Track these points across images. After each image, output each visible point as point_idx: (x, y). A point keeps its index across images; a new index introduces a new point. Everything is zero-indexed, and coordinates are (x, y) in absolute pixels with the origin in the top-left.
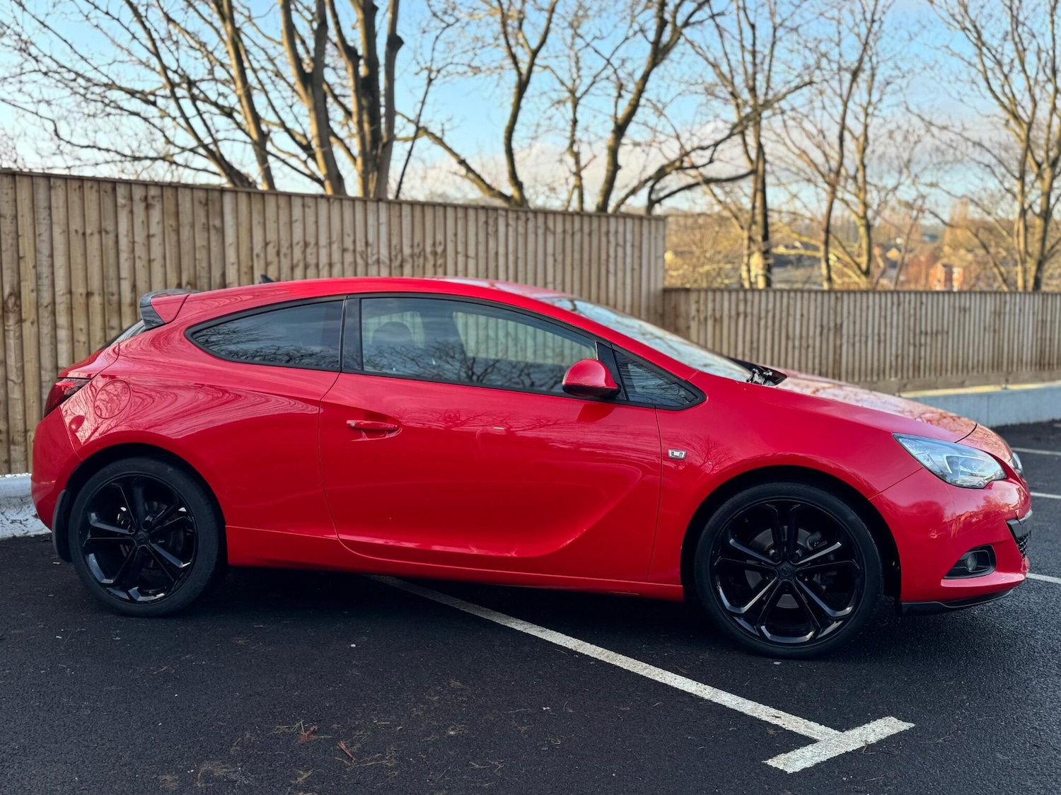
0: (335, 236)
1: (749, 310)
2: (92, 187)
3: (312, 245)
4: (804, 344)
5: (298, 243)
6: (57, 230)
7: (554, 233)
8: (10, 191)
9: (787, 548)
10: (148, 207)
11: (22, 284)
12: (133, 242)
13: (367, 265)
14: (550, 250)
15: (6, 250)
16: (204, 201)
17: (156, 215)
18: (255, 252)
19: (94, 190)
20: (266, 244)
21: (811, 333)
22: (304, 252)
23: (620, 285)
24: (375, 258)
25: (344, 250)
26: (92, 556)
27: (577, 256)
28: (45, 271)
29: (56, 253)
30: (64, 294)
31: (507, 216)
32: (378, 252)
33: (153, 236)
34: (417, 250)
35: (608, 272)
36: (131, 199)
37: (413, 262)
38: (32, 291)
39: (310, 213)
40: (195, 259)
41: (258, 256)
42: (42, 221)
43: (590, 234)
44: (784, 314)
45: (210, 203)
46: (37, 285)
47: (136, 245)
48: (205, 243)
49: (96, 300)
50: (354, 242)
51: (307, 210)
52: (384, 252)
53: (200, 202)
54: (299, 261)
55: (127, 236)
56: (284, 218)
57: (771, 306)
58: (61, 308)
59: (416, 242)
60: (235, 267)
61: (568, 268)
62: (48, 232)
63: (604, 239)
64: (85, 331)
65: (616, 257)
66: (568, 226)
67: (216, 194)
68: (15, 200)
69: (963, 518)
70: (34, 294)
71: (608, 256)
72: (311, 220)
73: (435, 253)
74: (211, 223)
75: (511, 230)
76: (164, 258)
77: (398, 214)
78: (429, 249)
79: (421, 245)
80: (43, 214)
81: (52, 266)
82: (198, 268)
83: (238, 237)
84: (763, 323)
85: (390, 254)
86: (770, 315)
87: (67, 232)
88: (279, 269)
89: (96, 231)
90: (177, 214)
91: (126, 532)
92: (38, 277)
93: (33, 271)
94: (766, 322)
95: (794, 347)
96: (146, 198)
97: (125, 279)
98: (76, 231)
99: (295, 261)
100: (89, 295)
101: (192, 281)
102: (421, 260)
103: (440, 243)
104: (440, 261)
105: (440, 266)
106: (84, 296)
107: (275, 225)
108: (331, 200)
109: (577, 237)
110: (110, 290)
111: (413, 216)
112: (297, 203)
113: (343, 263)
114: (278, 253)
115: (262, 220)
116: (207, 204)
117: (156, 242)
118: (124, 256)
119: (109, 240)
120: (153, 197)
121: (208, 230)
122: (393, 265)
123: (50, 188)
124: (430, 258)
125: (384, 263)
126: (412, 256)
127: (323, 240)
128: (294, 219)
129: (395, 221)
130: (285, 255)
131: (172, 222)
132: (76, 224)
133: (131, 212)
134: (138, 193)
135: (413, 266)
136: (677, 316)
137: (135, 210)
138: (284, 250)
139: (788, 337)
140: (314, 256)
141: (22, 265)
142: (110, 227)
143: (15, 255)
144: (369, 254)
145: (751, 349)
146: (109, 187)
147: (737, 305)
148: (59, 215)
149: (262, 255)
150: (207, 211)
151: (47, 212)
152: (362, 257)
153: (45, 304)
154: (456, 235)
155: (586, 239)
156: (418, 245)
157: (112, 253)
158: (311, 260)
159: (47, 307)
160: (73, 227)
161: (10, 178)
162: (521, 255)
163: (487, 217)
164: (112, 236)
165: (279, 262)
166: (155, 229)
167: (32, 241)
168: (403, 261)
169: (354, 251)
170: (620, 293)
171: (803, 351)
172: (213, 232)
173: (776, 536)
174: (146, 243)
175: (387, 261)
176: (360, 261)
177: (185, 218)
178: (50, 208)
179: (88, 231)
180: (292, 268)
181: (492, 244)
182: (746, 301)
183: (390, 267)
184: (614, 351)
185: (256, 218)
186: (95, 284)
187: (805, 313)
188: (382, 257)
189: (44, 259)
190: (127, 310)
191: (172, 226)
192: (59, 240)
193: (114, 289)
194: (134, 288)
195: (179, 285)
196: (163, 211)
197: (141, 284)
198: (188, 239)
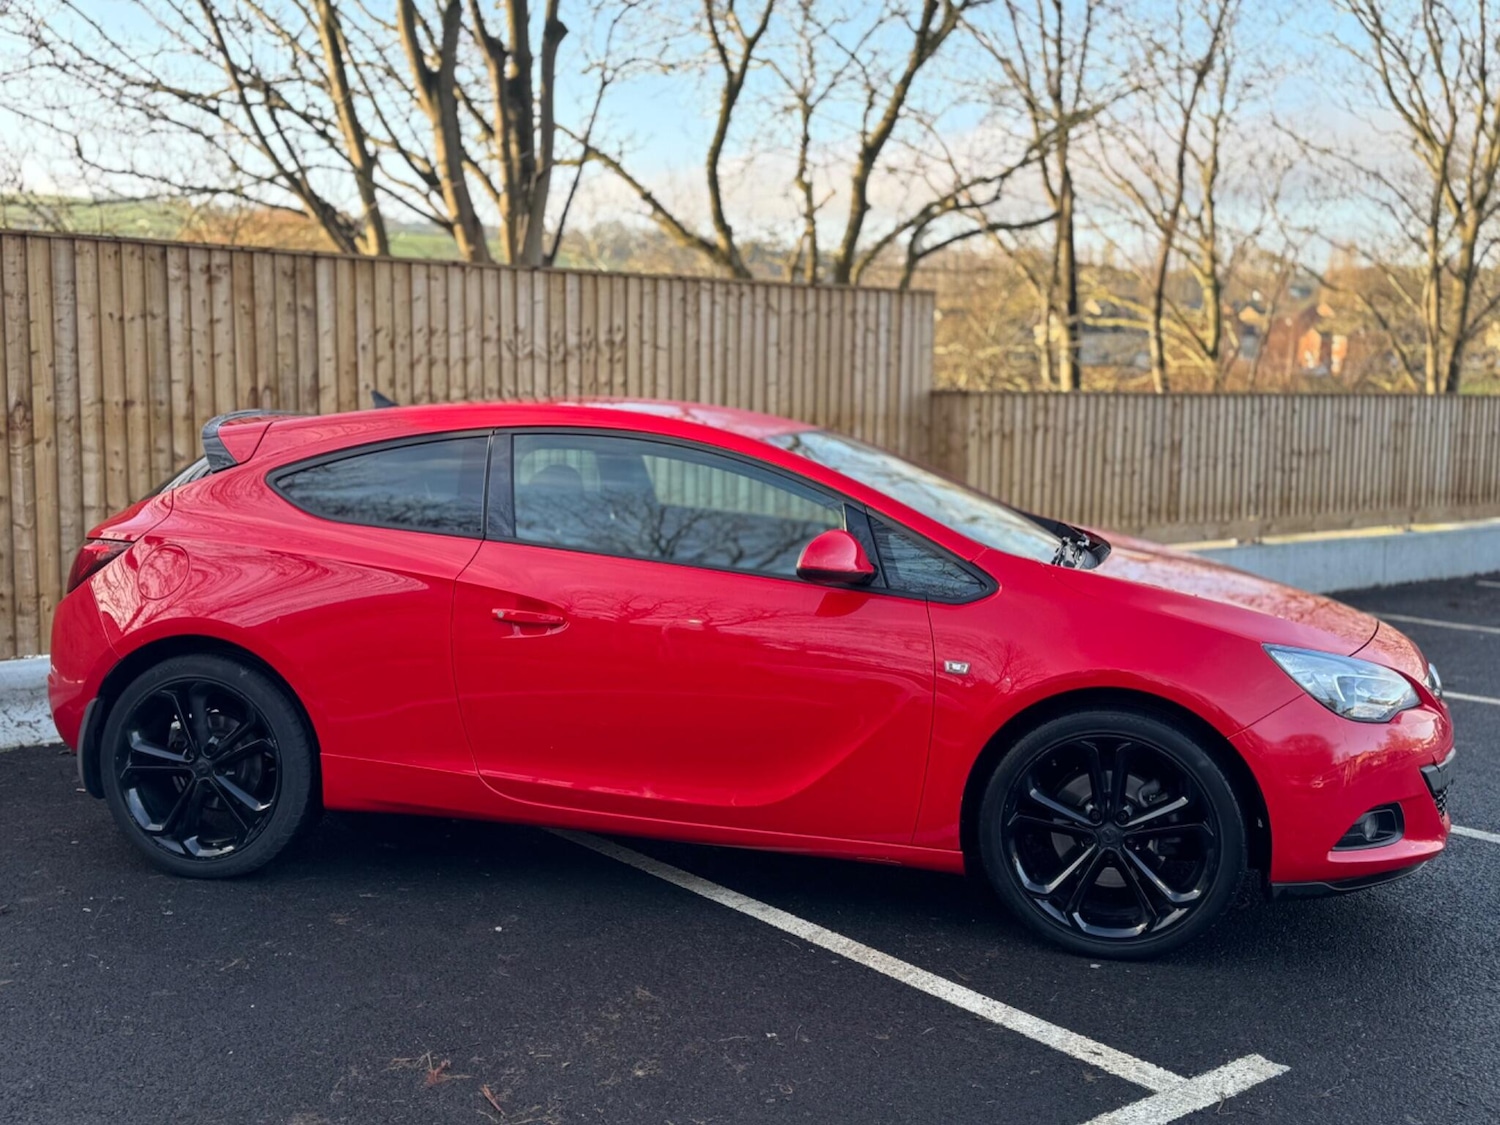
0: (472, 320)
1: (1051, 422)
2: (132, 253)
3: (439, 333)
4: (1128, 469)
5: (420, 330)
6: (84, 314)
7: (779, 314)
8: (18, 259)
9: (1111, 803)
10: (211, 281)
11: (35, 389)
12: (191, 330)
13: (516, 359)
14: (773, 338)
15: (13, 342)
16: (289, 272)
17: (222, 290)
18: (360, 343)
19: (136, 257)
20: (376, 332)
21: (1138, 454)
22: (429, 342)
23: (870, 386)
24: (528, 350)
25: (484, 340)
26: (133, 792)
27: (810, 346)
28: (66, 370)
29: (81, 346)
30: (92, 404)
31: (712, 290)
32: (532, 342)
33: (218, 321)
34: (586, 339)
35: (853, 367)
36: (187, 268)
37: (581, 355)
38: (48, 399)
39: (437, 286)
40: (276, 354)
41: (364, 348)
42: (62, 300)
43: (829, 315)
44: (1101, 427)
45: (298, 275)
46: (55, 390)
47: (194, 334)
48: (290, 331)
49: (138, 411)
50: (499, 328)
51: (433, 283)
52: (540, 341)
53: (285, 273)
54: (421, 356)
55: (182, 321)
56: (400, 296)
57: (1081, 416)
58: (89, 422)
59: (585, 326)
60: (332, 364)
61: (798, 363)
62: (71, 316)
63: (848, 322)
64: (122, 455)
65: (865, 347)
66: (799, 305)
67: (307, 262)
68: (26, 272)
69: (1359, 760)
70: (51, 404)
71: (854, 345)
72: (438, 298)
73: (611, 343)
74: (299, 302)
75: (718, 309)
76: (234, 352)
77: (560, 289)
78: (603, 337)
79: (592, 332)
80: (64, 291)
81: (77, 363)
82: (281, 366)
83: (336, 322)
84: (1070, 440)
85: (549, 344)
86: (1081, 429)
87: (98, 315)
88: (394, 366)
89: (138, 314)
90: (252, 290)
91: (180, 758)
92: (57, 379)
93: (50, 371)
94: (1075, 439)
95: (1113, 474)
96: (208, 268)
97: (178, 381)
98: (111, 315)
99: (416, 356)
100: (128, 404)
101: (272, 384)
102: (593, 352)
103: (619, 329)
104: (618, 354)
105: (619, 360)
106: (121, 405)
107: (389, 305)
108: (468, 269)
109: (811, 319)
110: (158, 397)
111: (581, 292)
112: (419, 273)
113: (482, 358)
114: (392, 345)
115: (370, 298)
116: (293, 276)
117: (221, 330)
118: (177, 349)
119: (157, 327)
120: (219, 267)
121: (295, 313)
122: (553, 360)
123: (74, 254)
124: (605, 350)
125: (540, 357)
126: (579, 347)
127: (455, 326)
128: (415, 296)
129: (556, 298)
130: (402, 347)
131: (245, 301)
132: (109, 306)
133: (188, 287)
134: (198, 260)
135: (581, 362)
136: (950, 430)
137: (194, 284)
138: (400, 340)
139: (1105, 460)
140: (443, 348)
141: (34, 363)
142: (158, 309)
143: (25, 349)
144: (520, 345)
145: (1054, 476)
146: (157, 252)
147: (1035, 415)
148: (86, 292)
149: (370, 348)
150: (295, 287)
151: (70, 287)
152: (509, 349)
153: (67, 417)
154: (641, 317)
155: (824, 321)
156: (588, 331)
157: (160, 345)
158: (438, 353)
159: (68, 421)
160: (106, 309)
161: (18, 241)
162: (731, 344)
163: (685, 291)
164: (160, 322)
165: (394, 357)
166: (221, 311)
167: (48, 329)
168: (566, 354)
169: (499, 340)
170: (870, 397)
171: (1127, 480)
172: (301, 315)
173: (1096, 784)
174: (208, 330)
175: (544, 355)
176: (506, 354)
177: (263, 296)
178: (74, 282)
179: (128, 315)
180: (412, 366)
181: (691, 330)
182: (1046, 410)
183: (549, 362)
184: (868, 517)
185: (362, 295)
186: (137, 388)
187: (1130, 425)
188: (537, 350)
189: (65, 355)
190: (180, 426)
191: (244, 307)
192: (86, 327)
193: (163, 396)
194: (191, 393)
195: (254, 390)
196: (232, 286)
197: (201, 389)
198: (267, 325)
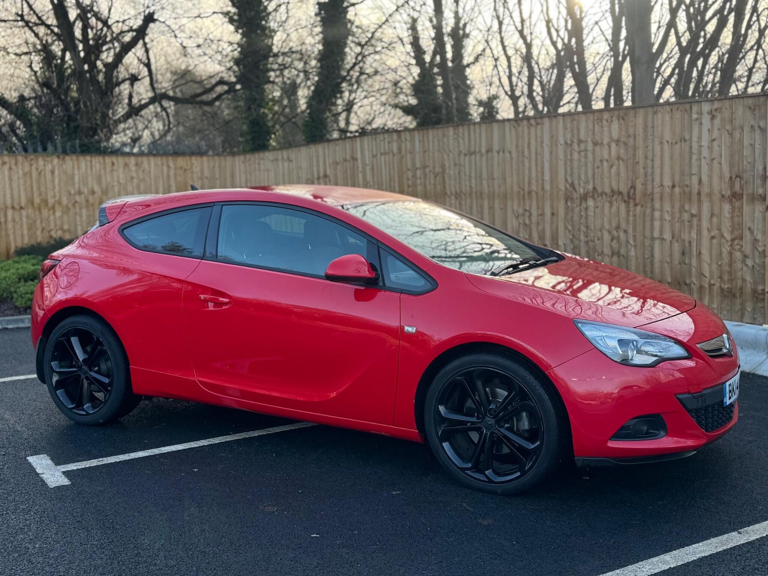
2: (678, 109)
6: (657, 142)
10: (713, 118)
11: (637, 180)
12: (701, 146)
16: (753, 107)
17: (717, 121)
28: (649, 170)
29: (655, 159)
30: (658, 187)
33: (714, 140)
36: (700, 113)
38: (642, 185)
42: (649, 137)
46: (645, 180)
47: (702, 148)
49: (677, 190)
53: (750, 108)
58: (657, 196)
62: (652, 144)
64: (670, 213)
68: (636, 125)
70: (643, 187)
74: (757, 124)
76: (721, 156)
80: (650, 131)
81: (653, 167)
82: (745, 163)
87: (661, 143)
89: (678, 140)
90: (732, 120)
92: (646, 175)
93: (643, 171)
96: (712, 111)
97: (695, 174)
98: (668, 142)
100: (673, 186)
106: (670, 188)
117: (716, 145)
118: (695, 157)
119: (686, 146)
120: (716, 110)
121: (755, 131)
123: (655, 113)
131: (729, 127)
132: (667, 137)
133: (701, 124)
134: (707, 108)
137: (704, 121)
141: (637, 167)
142: (687, 137)
143: (634, 161)
148: (658, 131)
150: (755, 115)
153: (648, 194)
157: (687, 155)
159: (649, 196)
160: (665, 139)
164: (688, 143)
166: (716, 133)
167: (643, 151)
172: (758, 132)
174: (710, 146)
177: (738, 123)
178: (653, 127)
179: (674, 141)
186: (677, 178)
189: (649, 163)
190: (695, 197)
191: (728, 131)
192: (658, 148)
193: (688, 183)
194: (700, 182)
195: (731, 178)
196: (723, 120)
197: (705, 178)
198: (740, 140)
